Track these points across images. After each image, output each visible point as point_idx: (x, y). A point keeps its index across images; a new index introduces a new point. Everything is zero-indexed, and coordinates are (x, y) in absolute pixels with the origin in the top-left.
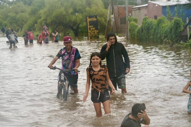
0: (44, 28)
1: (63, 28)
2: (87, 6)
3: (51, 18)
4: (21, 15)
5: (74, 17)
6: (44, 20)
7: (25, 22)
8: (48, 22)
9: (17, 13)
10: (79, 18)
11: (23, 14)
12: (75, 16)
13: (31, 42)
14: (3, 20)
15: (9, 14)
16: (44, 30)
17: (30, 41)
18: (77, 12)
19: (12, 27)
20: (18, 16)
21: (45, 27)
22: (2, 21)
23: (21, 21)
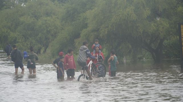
0: (94, 48)
1: (130, 46)
2: (178, 3)
3: (108, 27)
4: (46, 20)
5: (152, 25)
6: (93, 31)
7: (52, 35)
8: (101, 35)
9: (37, 17)
10: (163, 28)
11: (49, 18)
12: (156, 24)
13: (71, 74)
14: (9, 31)
15: (22, 19)
16: (94, 51)
17: (67, 74)
18: (159, 16)
19: (27, 44)
20: (40, 22)
21: (97, 45)
22: (7, 32)
23: (45, 31)
